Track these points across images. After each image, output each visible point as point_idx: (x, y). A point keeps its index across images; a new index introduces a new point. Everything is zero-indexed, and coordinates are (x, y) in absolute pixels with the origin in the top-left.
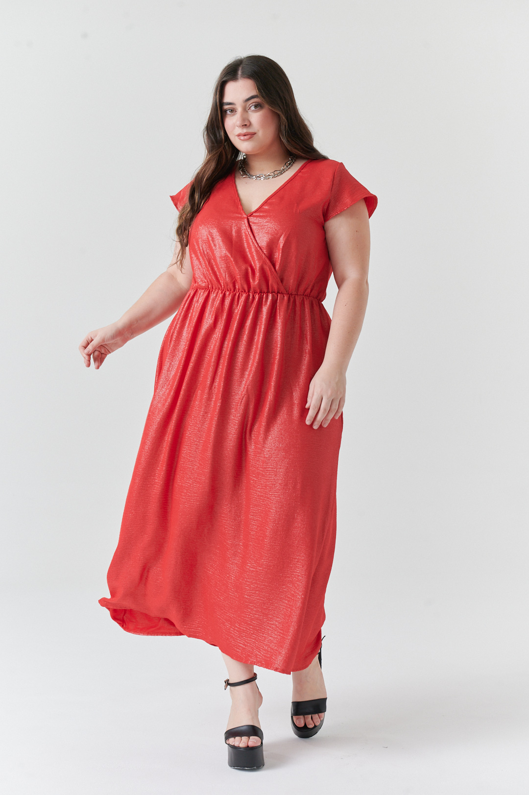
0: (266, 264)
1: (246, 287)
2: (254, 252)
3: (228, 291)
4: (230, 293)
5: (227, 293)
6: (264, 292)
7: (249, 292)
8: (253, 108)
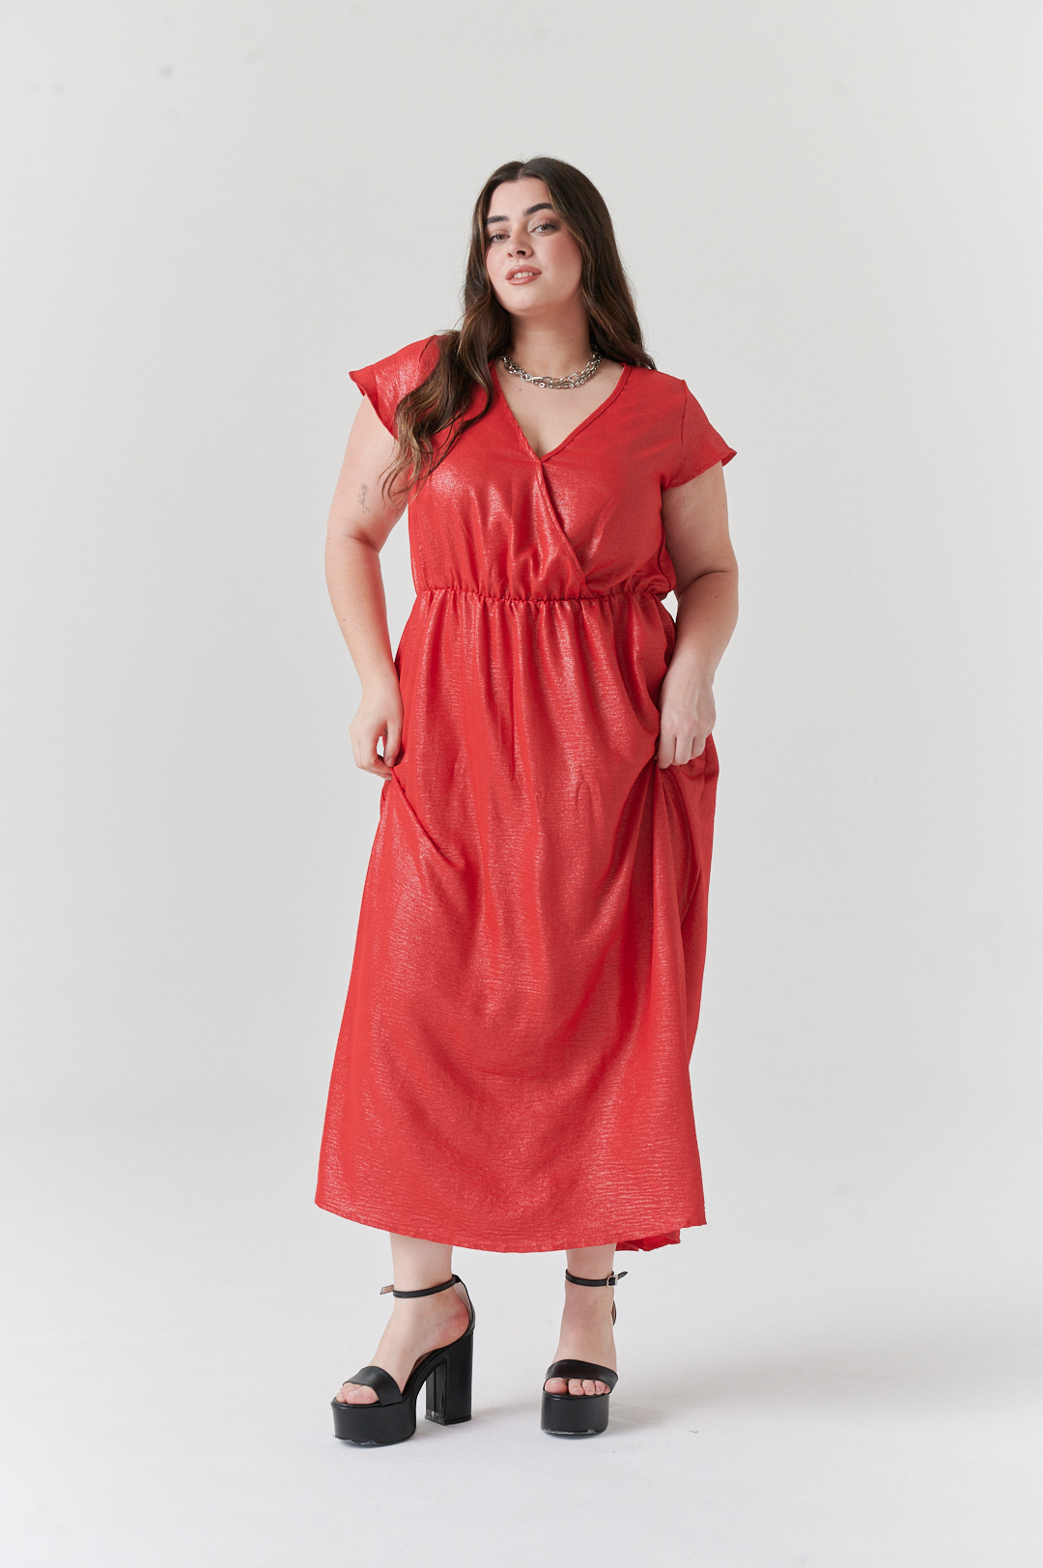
0: (565, 554)
1: (522, 592)
2: (548, 531)
3: (490, 596)
4: (494, 601)
5: (489, 601)
6: (555, 599)
7: (527, 599)
8: (540, 229)
